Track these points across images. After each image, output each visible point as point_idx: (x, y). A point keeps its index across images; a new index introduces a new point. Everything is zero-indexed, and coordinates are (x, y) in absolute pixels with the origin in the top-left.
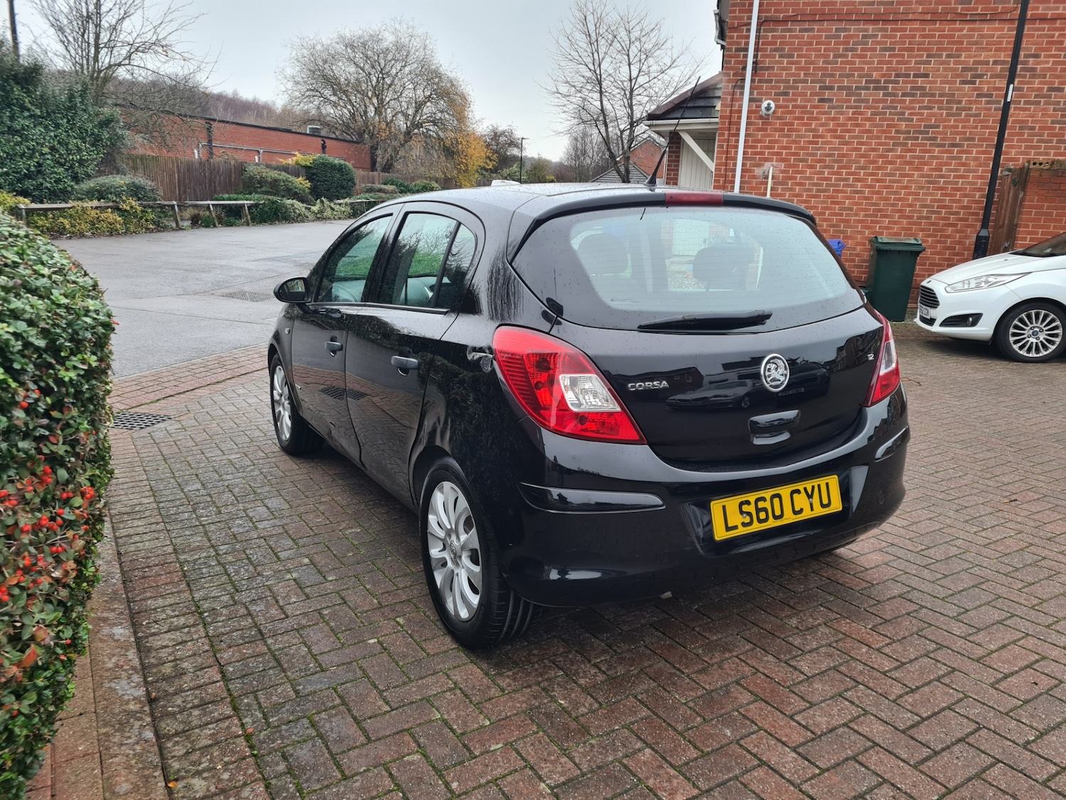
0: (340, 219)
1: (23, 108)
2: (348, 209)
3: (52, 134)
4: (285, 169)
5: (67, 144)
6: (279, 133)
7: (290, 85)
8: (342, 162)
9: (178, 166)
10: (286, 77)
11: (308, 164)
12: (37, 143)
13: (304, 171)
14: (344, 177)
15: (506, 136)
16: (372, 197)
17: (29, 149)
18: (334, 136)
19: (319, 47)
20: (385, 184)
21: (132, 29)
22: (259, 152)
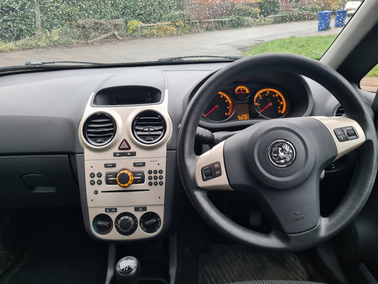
0: (268, 24)
2: (273, 20)
4: (251, 5)
9: (208, 7)
13: (258, 5)
14: (275, 6)
16: (284, 14)
20: (294, 8)
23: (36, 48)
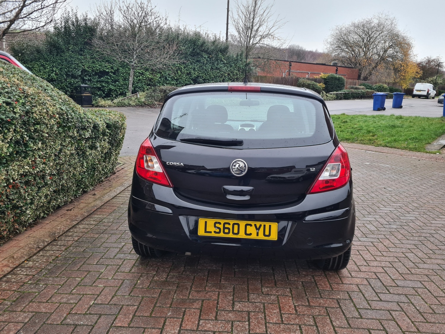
0: (330, 100)
1: (221, 61)
2: (335, 96)
3: (229, 69)
4: (315, 80)
5: (233, 72)
6: (318, 65)
7: (329, 46)
8: (340, 76)
9: (273, 80)
10: (328, 42)
11: (325, 77)
12: (224, 73)
13: (323, 80)
14: (340, 83)
15: (435, 62)
16: (347, 91)
17: (221, 74)
18: (343, 66)
19: (344, 29)
20: (360, 85)
21: (263, 30)
22: (308, 73)
23: (128, 106)
